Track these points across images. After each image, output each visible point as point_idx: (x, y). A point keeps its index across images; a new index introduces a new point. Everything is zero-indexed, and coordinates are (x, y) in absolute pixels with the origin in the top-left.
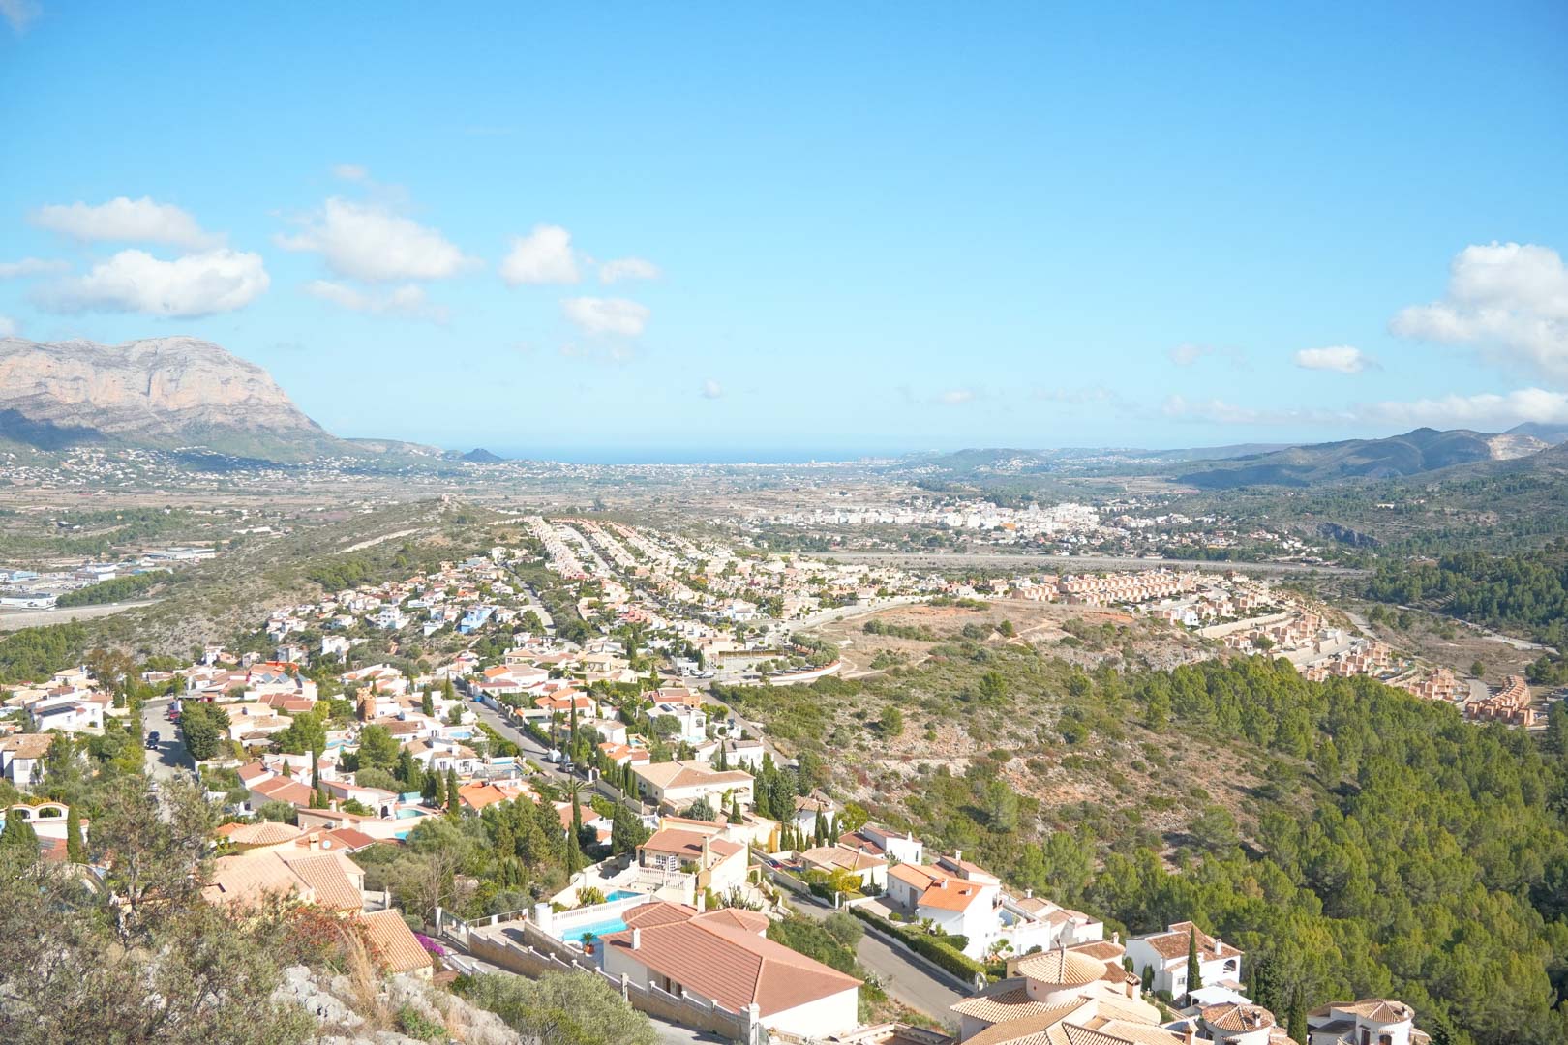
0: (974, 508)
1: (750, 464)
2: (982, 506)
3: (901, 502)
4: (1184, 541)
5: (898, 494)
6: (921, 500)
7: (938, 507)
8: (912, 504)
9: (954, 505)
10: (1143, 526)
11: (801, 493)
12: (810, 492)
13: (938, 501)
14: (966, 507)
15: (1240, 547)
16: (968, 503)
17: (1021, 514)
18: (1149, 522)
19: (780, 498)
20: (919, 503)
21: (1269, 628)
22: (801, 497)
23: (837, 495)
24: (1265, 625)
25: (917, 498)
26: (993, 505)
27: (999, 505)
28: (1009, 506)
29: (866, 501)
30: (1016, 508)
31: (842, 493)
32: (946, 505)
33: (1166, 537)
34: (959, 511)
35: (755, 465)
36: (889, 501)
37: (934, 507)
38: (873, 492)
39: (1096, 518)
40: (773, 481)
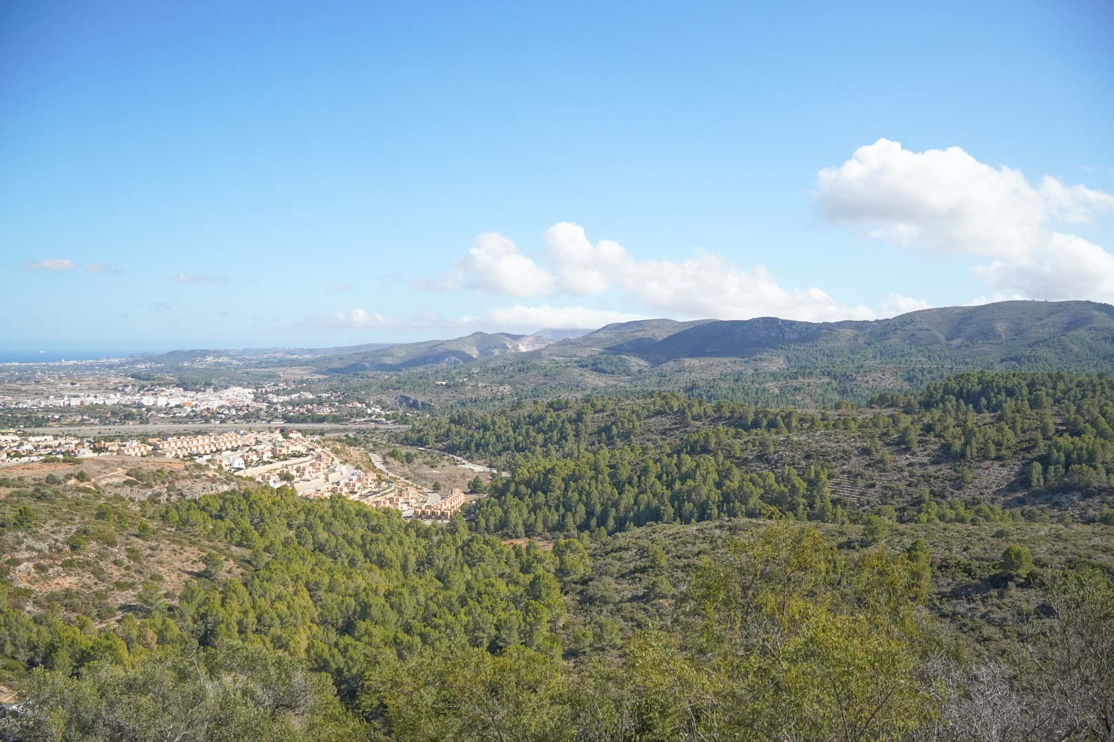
0: (167, 392)
1: (14, 364)
2: (174, 391)
3: (116, 389)
4: (301, 410)
5: (115, 383)
6: (130, 388)
7: (142, 392)
8: (123, 390)
9: (153, 390)
10: (281, 401)
11: (41, 385)
12: (48, 384)
13: (142, 387)
14: (162, 391)
15: (338, 413)
16: (164, 389)
17: (200, 395)
18: (286, 398)
19: (24, 388)
20: (127, 390)
21: (295, 467)
22: (40, 387)
23: (69, 385)
24: (292, 465)
25: (127, 386)
26: (182, 389)
27: (186, 389)
28: (193, 390)
29: (90, 389)
30: (197, 391)
31: (73, 384)
32: (148, 390)
33: (290, 408)
34: (156, 394)
35: (18, 364)
36: (107, 389)
37: (138, 392)
38: (97, 382)
39: (252, 396)
40: (29, 375)
